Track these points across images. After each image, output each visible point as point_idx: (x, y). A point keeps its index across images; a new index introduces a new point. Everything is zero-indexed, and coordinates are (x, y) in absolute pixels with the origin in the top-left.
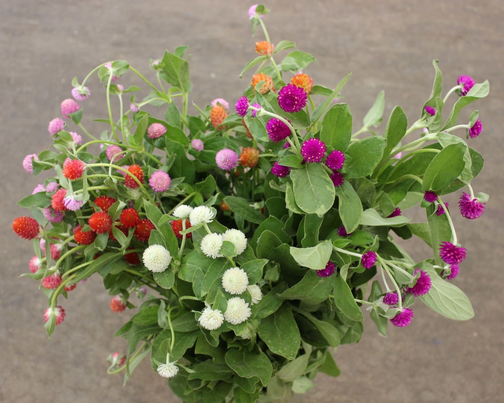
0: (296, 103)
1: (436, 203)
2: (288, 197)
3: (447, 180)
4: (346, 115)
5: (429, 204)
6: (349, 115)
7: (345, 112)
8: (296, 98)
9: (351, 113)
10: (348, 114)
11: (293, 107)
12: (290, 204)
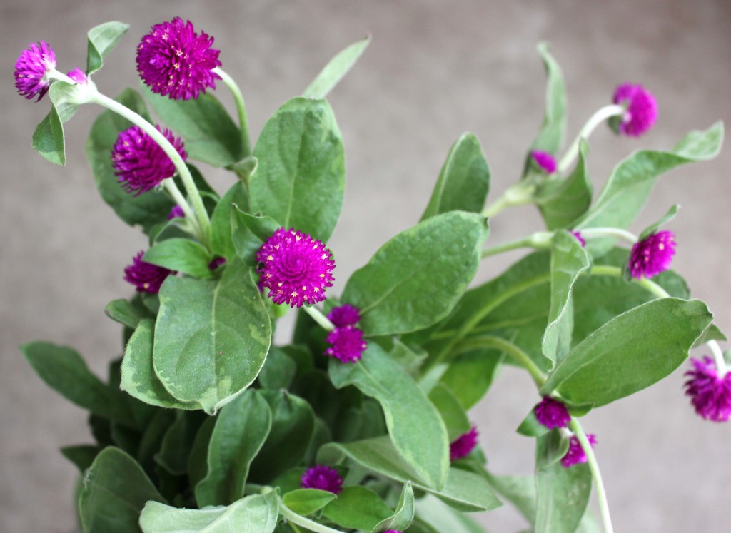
0: (177, 66)
1: (566, 433)
2: (133, 356)
3: (614, 386)
4: (324, 137)
5: (542, 431)
6: (333, 140)
7: (321, 126)
8: (179, 53)
9: (338, 133)
10: (331, 133)
11: (169, 79)
12: (135, 378)
